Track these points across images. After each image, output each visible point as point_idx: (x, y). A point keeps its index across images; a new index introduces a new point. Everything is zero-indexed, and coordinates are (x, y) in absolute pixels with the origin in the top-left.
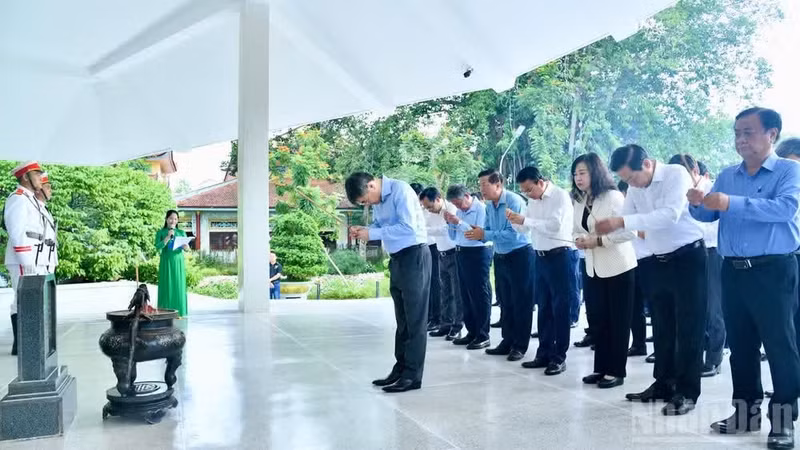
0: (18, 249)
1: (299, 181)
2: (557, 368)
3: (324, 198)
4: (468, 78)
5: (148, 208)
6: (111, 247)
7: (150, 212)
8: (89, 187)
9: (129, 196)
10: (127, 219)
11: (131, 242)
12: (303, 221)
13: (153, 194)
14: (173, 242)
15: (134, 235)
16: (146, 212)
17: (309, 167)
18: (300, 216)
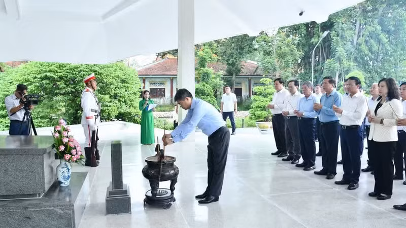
0: (87, 118)
1: (201, 65)
2: (354, 186)
3: (214, 74)
4: (301, 16)
5: (127, 83)
6: (111, 104)
7: (128, 85)
8: (100, 74)
9: (118, 77)
10: (117, 89)
11: (119, 101)
12: (206, 89)
13: (129, 75)
14: (148, 107)
15: (121, 97)
16: (126, 85)
17: (207, 57)
18: (204, 85)
